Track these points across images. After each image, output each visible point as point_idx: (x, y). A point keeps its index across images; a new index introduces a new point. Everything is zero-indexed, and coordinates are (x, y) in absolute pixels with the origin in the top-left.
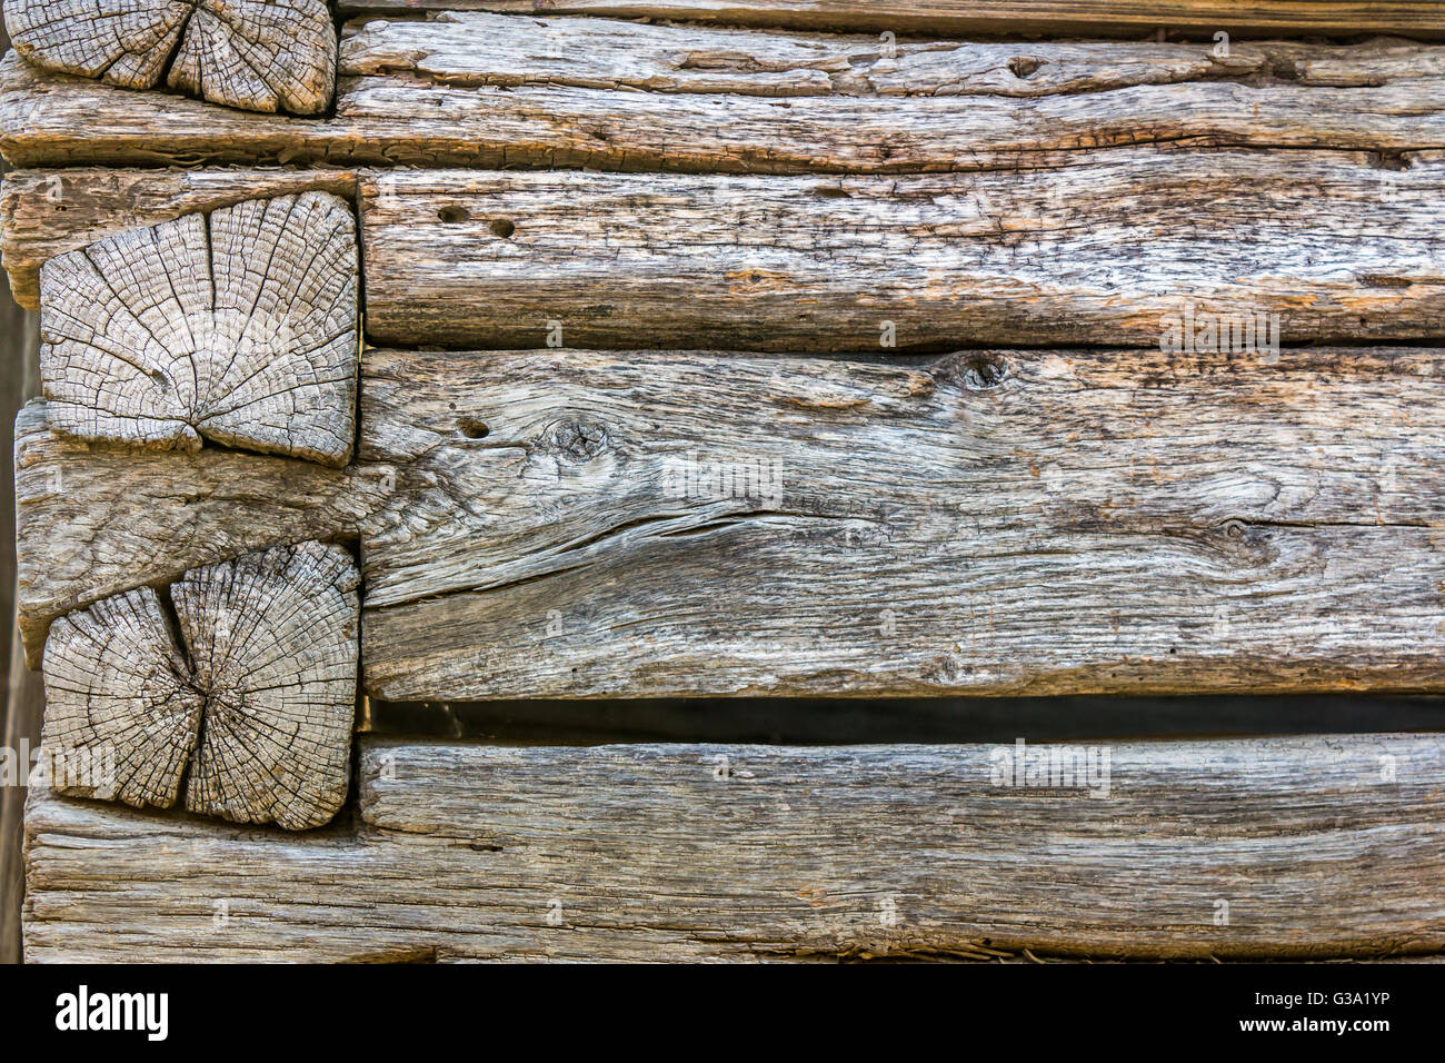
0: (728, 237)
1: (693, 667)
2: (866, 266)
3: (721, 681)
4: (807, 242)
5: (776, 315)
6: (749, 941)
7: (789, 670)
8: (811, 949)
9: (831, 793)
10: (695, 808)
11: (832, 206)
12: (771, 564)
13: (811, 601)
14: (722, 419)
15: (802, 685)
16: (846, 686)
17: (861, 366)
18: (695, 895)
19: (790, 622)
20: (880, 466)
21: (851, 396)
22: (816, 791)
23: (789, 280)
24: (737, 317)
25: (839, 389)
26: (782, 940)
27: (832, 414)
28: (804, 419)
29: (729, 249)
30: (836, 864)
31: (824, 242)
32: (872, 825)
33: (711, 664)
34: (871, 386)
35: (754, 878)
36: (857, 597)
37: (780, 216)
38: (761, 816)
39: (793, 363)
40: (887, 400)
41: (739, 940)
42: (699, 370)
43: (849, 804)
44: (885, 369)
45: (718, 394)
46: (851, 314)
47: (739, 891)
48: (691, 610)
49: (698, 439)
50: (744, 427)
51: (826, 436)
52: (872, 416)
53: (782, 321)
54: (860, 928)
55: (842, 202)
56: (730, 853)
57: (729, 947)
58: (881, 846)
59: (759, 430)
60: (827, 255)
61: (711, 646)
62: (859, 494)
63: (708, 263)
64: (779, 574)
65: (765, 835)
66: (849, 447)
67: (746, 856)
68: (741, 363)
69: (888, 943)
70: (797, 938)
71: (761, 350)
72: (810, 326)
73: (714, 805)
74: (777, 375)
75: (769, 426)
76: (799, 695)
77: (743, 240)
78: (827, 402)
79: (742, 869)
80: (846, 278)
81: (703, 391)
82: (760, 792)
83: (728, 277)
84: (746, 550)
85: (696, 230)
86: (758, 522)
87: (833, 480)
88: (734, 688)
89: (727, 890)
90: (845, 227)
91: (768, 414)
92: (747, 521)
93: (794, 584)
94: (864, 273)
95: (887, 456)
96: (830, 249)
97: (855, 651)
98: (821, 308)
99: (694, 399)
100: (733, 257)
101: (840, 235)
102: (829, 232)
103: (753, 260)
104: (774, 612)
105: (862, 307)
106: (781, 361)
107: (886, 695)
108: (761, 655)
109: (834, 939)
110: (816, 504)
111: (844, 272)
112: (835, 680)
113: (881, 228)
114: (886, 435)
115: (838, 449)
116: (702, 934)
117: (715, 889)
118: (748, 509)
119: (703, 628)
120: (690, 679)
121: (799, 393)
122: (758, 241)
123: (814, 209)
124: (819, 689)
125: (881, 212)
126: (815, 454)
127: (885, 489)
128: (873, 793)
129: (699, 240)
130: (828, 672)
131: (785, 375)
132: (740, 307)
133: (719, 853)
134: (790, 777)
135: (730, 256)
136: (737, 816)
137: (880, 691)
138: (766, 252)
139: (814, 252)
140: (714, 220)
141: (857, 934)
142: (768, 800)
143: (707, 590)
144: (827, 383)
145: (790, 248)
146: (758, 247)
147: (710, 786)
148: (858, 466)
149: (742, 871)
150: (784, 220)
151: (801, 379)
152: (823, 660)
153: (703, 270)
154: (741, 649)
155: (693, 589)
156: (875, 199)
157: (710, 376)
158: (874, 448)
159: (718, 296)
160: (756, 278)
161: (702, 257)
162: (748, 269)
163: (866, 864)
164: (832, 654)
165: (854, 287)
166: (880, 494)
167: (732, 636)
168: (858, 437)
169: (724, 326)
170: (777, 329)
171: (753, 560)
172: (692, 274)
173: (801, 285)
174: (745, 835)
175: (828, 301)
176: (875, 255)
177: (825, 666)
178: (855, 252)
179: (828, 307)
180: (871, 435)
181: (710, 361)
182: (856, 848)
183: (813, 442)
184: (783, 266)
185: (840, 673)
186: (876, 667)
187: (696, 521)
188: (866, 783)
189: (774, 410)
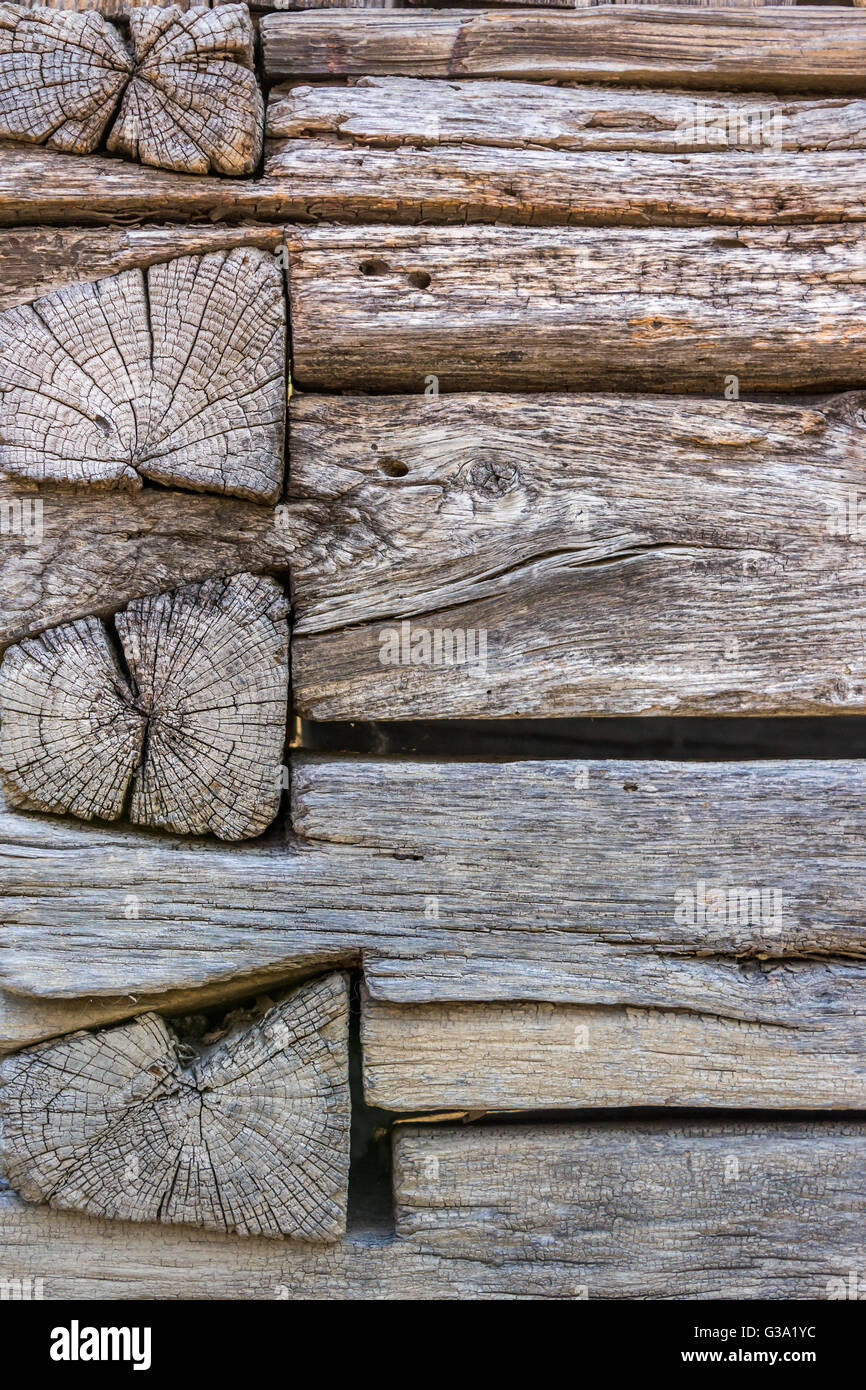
0: (631, 286)
1: (600, 689)
2: (761, 312)
3: (626, 702)
4: (706, 290)
5: (677, 359)
6: (653, 943)
7: (690, 691)
8: (711, 951)
9: (729, 806)
10: (602, 820)
11: (729, 256)
12: (673, 592)
13: (710, 626)
14: (626, 457)
15: (702, 706)
16: (743, 706)
17: (757, 406)
18: (602, 901)
19: (691, 647)
20: (775, 500)
21: (748, 435)
22: (716, 804)
23: (689, 325)
24: (640, 361)
25: (736, 427)
26: (683, 942)
27: (730, 451)
28: (703, 457)
29: (632, 297)
30: (735, 871)
31: (721, 290)
32: (767, 835)
33: (617, 686)
34: (766, 425)
35: (658, 885)
36: (753, 623)
37: (680, 266)
38: (664, 827)
39: (693, 404)
40: (782, 438)
41: (644, 942)
42: (605, 411)
43: (745, 816)
44: (780, 408)
45: (622, 434)
46: (748, 357)
47: (643, 897)
48: (598, 636)
49: (603, 475)
50: (646, 464)
51: (724, 472)
52: (768, 453)
53: (682, 365)
54: (757, 931)
55: (739, 252)
56: (635, 861)
57: (635, 948)
58: (777, 855)
59: (661, 467)
60: (724, 302)
61: (616, 669)
62: (755, 527)
63: (612, 311)
64: (680, 602)
65: (668, 845)
66: (746, 483)
67: (651, 864)
68: (644, 404)
69: (783, 945)
70: (698, 940)
71: (663, 392)
72: (708, 369)
73: (620, 817)
74: (678, 416)
75: (670, 463)
76: (699, 714)
77: (645, 289)
78: (724, 440)
79: (647, 876)
80: (741, 323)
81: (608, 430)
82: (663, 805)
83: (631, 323)
84: (649, 580)
85: (600, 279)
86: (660, 553)
87: (730, 514)
88: (638, 709)
89: (632, 896)
90: (741, 275)
91: (669, 452)
92: (650, 552)
93: (694, 611)
94: (759, 319)
95: (782, 491)
96: (727, 296)
97: (751, 674)
98: (719, 351)
99: (600, 438)
100: (636, 305)
101: (736, 283)
102: (726, 280)
103: (654, 307)
104: (676, 637)
105: (757, 350)
106: (682, 403)
107: (781, 714)
108: (663, 678)
109: (733, 942)
110: (715, 536)
111: (741, 318)
112: (733, 700)
113: (775, 276)
114: (781, 471)
115: (735, 484)
116: (609, 936)
117: (621, 895)
118: (651, 542)
119: (609, 653)
120: (597, 700)
121: (698, 432)
122: (659, 289)
123: (712, 259)
124: (718, 709)
125: (775, 260)
126: (714, 489)
127: (779, 522)
128: (768, 806)
129: (604, 290)
130: (727, 694)
131: (686, 415)
132: (642, 351)
133: (625, 862)
134: (692, 791)
135: (633, 304)
136: (641, 827)
137: (776, 711)
138: (667, 299)
139: (712, 299)
140: (618, 270)
141: (755, 937)
142: (670, 812)
143: (613, 617)
144: (724, 422)
145: (690, 296)
146: (659, 295)
147: (616, 799)
148: (754, 500)
149: (646, 879)
150: (684, 269)
151: (700, 418)
152: (722, 681)
153: (608, 317)
154: (644, 672)
155: (600, 616)
156: (769, 249)
157: (615, 417)
158: (769, 483)
159: (622, 341)
160: (657, 324)
161: (605, 305)
162: (650, 316)
163: (762, 872)
164: (728, 678)
165: (750, 332)
166: (775, 526)
167: (636, 659)
168: (753, 473)
169: (628, 370)
170: (678, 372)
171: (656, 589)
172: (599, 321)
173: (700, 330)
174: (649, 845)
175: (726, 345)
176: (770, 302)
177: (724, 687)
178: (750, 299)
179: (725, 351)
180: (766, 471)
181: (614, 403)
182: (753, 857)
183: (712, 478)
184: (683, 313)
185: (738, 694)
186: (772, 689)
187: (603, 553)
188: (762, 797)
189: (675, 449)
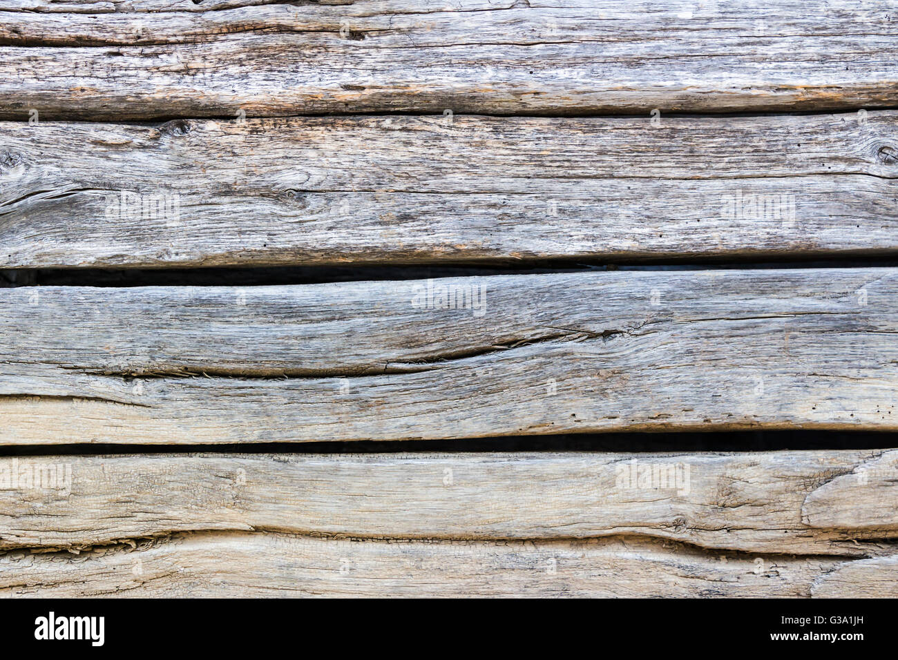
0: (70, 73)
1: (60, 254)
2: (130, 85)
3: (72, 260)
4: (105, 75)
5: (92, 106)
6: (84, 368)
7: (100, 255)
8: (110, 371)
9: (118, 306)
10: (59, 313)
11: (115, 59)
12: (91, 210)
13: (109, 226)
14: (69, 149)
15: (106, 261)
16: (125, 262)
17: (129, 127)
18: (60, 349)
19: (100, 235)
20: (137, 169)
21: (124, 140)
22: (111, 305)
23: (97, 91)
24: (76, 107)
25: (119, 136)
26: (97, 368)
27: (117, 147)
28: (104, 149)
29: (71, 78)
30: (120, 335)
31: (111, 75)
32: (135, 319)
33: (67, 253)
34: (133, 135)
35: (85, 342)
36: (128, 224)
37: (92, 64)
38: (88, 315)
39: (100, 126)
40: (141, 141)
41: (80, 368)
42: (59, 129)
43: (125, 311)
44: (139, 128)
45: (67, 139)
46: (125, 105)
47: (79, 347)
48: (58, 230)
49: (60, 158)
50: (79, 152)
51: (114, 156)
52: (135, 148)
53: (96, 108)
54: (131, 363)
55: (119, 58)
56: (75, 331)
57: (76, 371)
58: (140, 328)
59: (85, 154)
60: (113, 80)
61: (67, 245)
62: (128, 180)
63: (62, 84)
64: (95, 215)
65: (89, 324)
66: (124, 161)
67: (82, 332)
68: (78, 126)
69: (143, 369)
70: (104, 367)
71: (87, 121)
72: (108, 110)
73: (68, 311)
74: (93, 131)
75: (89, 152)
76: (106, 266)
77: (77, 74)
78: (114, 142)
79: (81, 337)
80: (121, 89)
81: (61, 138)
82: (87, 306)
83: (71, 91)
84: (81, 205)
85: (57, 70)
86: (85, 192)
87: (117, 175)
88: (77, 263)
89: (74, 347)
90: (120, 68)
91: (89, 147)
92: (81, 192)
93: (101, 219)
94: (129, 87)
95: (140, 164)
96: (114, 77)
97: (128, 247)
98: (112, 102)
99: (58, 142)
100: (73, 82)
101: (118, 72)
102: (114, 70)
103: (81, 83)
104: (94, 231)
105: (129, 101)
106: (95, 125)
107: (143, 265)
108: (89, 249)
109: (120, 367)
110: (110, 185)
111: (121, 87)
112: (120, 259)
113: (136, 69)
114: (139, 155)
115: (119, 162)
116: (63, 365)
117: (69, 347)
118: (81, 188)
119: (64, 238)
120: (59, 259)
121: (102, 138)
122: (83, 75)
123: (107, 60)
124: (114, 262)
125: (136, 61)
126: (109, 164)
127: (139, 178)
128: (135, 306)
129: (58, 75)
130: (117, 256)
131: (96, 131)
132: (77, 102)
133: (70, 332)
134: (100, 300)
135: (71, 81)
136: (77, 316)
137: (141, 264)
138: (87, 79)
139: (107, 79)
140: (64, 66)
141: (130, 365)
142: (91, 309)
143: (65, 222)
144: (114, 133)
145: (97, 77)
146: (83, 77)
147: (66, 303)
148: (128, 168)
149: (80, 339)
150: (94, 66)
151: (103, 132)
152: (114, 250)
153: (60, 87)
154: (79, 246)
155: (59, 221)
156: (133, 56)
157: (64, 132)
158: (134, 161)
159: (66, 98)
160: (83, 90)
161: (60, 82)
162: (79, 87)
163: (133, 336)
164: (118, 248)
165: (125, 94)
166: (137, 180)
167: (76, 240)
168: (128, 157)
169: (71, 111)
170: (94, 112)
171: (84, 209)
172: (56, 89)
173: (102, 93)
174: (81, 324)
175: (114, 99)
176: (133, 80)
177: (115, 253)
178: (125, 79)
179: (115, 102)
180: (134, 155)
181: (64, 125)
182: (128, 329)
183: (108, 159)
184: (94, 85)
185: (122, 256)
186: (138, 253)
187: (59, 193)
188: (132, 302)
189: (92, 146)
